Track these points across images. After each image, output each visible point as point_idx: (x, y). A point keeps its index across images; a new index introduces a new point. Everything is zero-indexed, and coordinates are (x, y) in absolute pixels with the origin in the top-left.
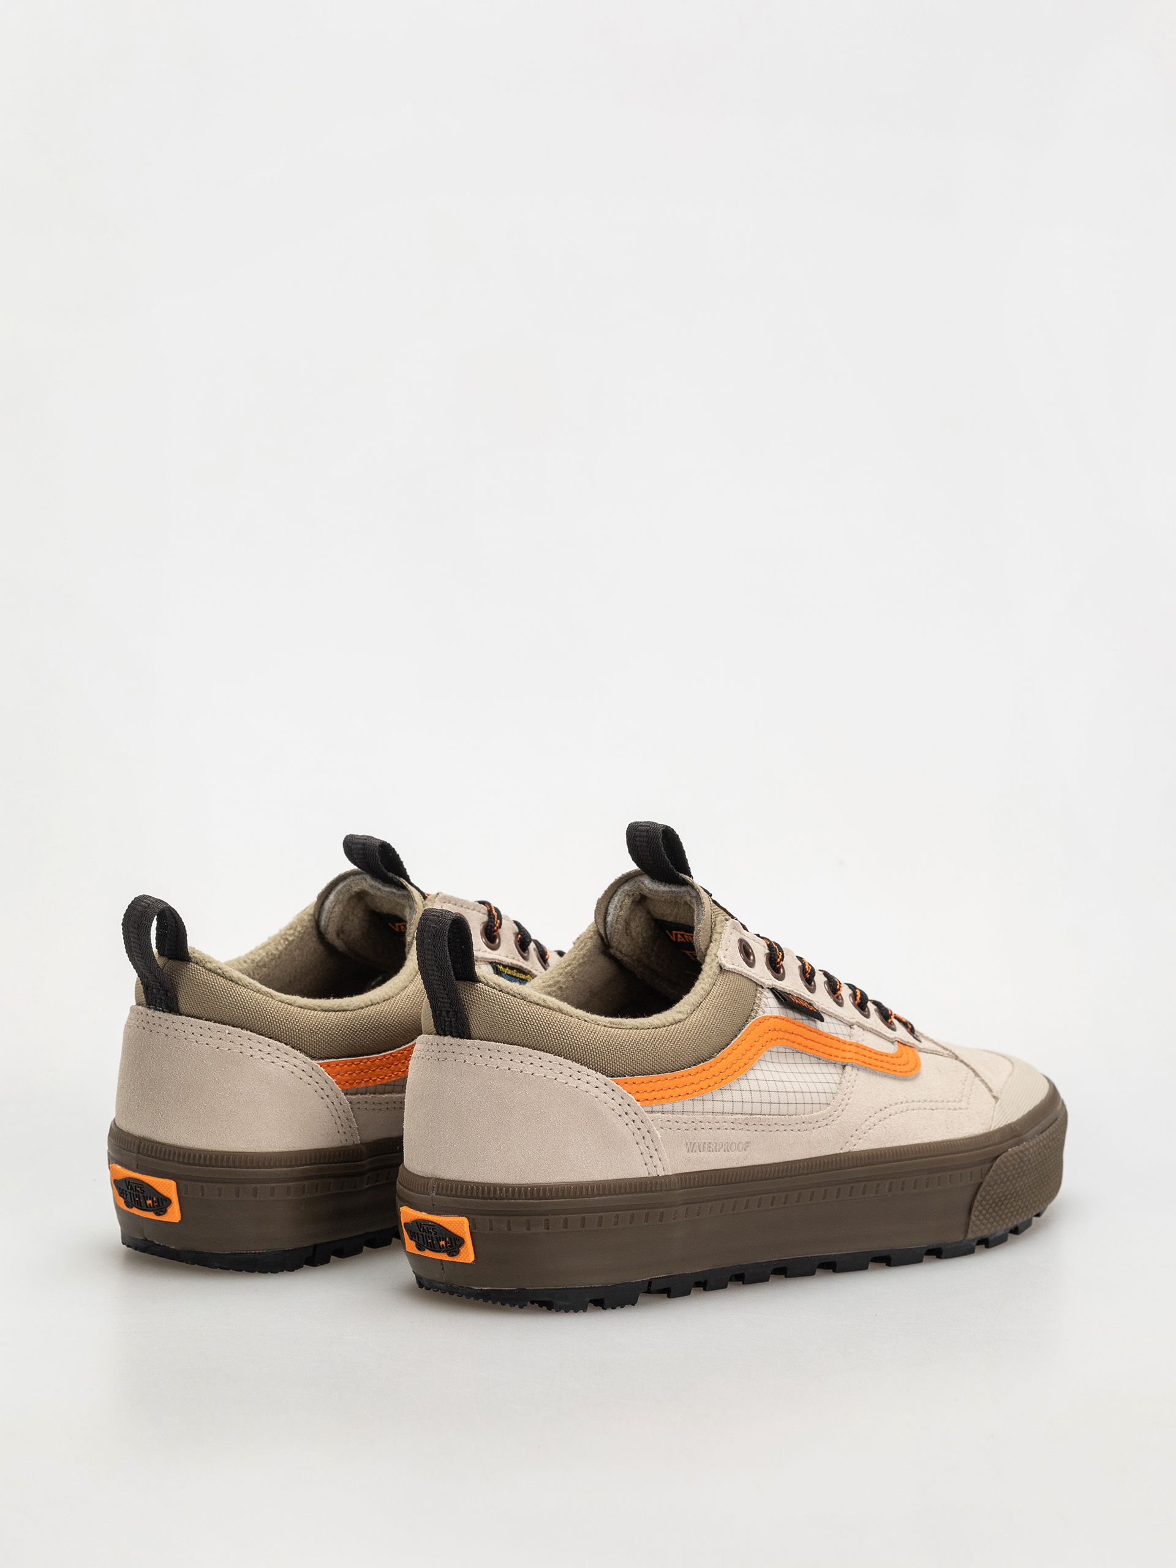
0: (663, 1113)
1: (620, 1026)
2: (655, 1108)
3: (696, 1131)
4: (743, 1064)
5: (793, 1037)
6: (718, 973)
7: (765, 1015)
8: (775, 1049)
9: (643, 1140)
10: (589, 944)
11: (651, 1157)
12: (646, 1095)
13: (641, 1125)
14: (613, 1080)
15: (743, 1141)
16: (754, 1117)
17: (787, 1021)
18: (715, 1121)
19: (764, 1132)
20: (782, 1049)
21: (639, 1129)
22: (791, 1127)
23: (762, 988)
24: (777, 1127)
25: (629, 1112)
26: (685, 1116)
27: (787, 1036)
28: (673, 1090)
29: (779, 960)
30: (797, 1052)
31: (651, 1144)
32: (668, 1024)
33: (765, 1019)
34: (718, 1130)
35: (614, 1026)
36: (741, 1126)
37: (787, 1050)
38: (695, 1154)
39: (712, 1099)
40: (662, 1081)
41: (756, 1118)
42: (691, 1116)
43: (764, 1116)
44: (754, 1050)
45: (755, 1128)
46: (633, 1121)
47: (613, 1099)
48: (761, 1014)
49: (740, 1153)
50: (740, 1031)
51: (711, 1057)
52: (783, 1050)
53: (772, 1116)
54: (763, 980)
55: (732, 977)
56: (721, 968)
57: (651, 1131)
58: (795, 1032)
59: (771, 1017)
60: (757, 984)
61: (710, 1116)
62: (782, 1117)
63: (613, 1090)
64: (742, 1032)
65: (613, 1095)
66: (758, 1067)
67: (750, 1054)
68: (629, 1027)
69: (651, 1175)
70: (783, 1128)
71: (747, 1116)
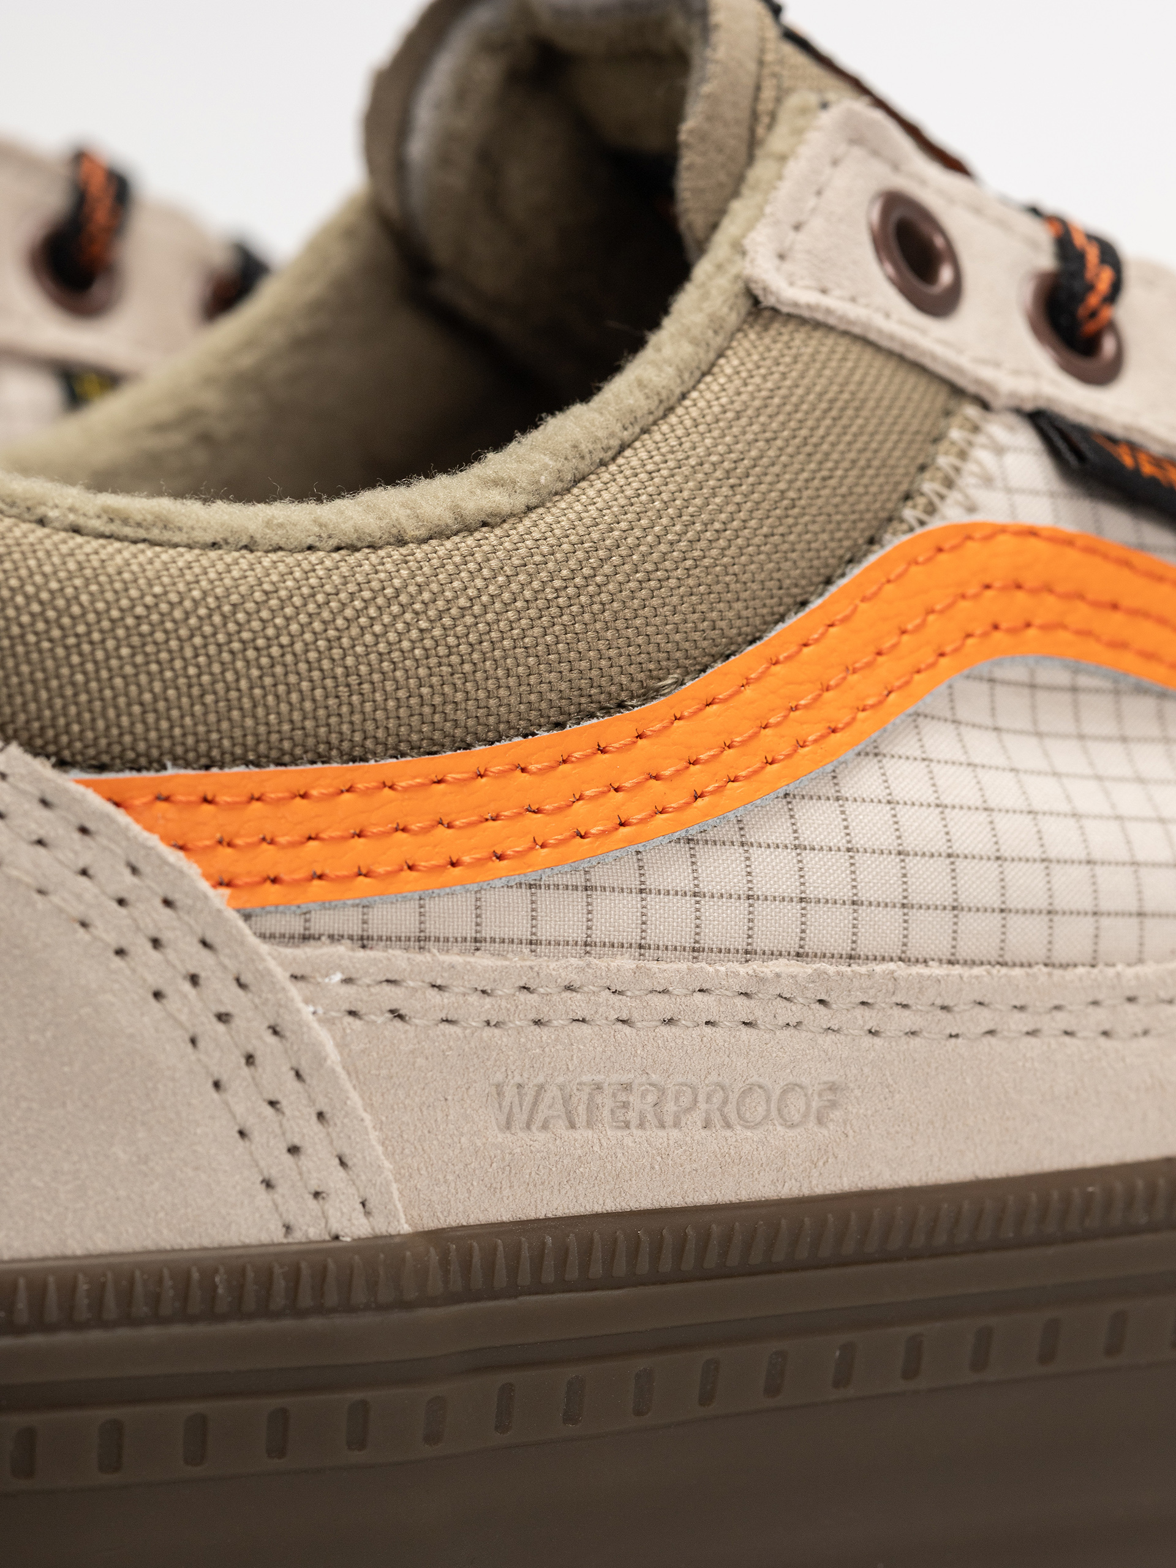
0: (364, 942)
1: (155, 534)
2: (322, 922)
3: (544, 1033)
4: (820, 729)
5: (1114, 624)
6: (733, 319)
7: (978, 518)
8: (1017, 672)
9: (246, 1071)
10: (341, 258)
11: (294, 1150)
12: (268, 859)
13: (231, 999)
14: (87, 784)
15: (805, 1080)
16: (863, 969)
17: (1090, 550)
18: (648, 984)
19: (915, 1042)
20: (1054, 674)
21: (223, 1018)
22: (1062, 1020)
23: (985, 406)
24: (986, 1019)
25: (165, 936)
26: (483, 961)
27: (1080, 614)
28: (421, 839)
29: (1093, 300)
30: (1140, 690)
31: (289, 1090)
32: (423, 533)
33: (966, 534)
34: (665, 1030)
35: (128, 531)
36: (788, 1013)
37: (1083, 681)
38: (542, 1136)
39: (635, 884)
40: (367, 792)
41: (870, 975)
42: (519, 961)
43: (920, 969)
44: (887, 669)
45: (871, 1018)
46: (194, 980)
47: (84, 872)
48: (952, 514)
49: (791, 1133)
50: (828, 582)
51: (648, 695)
52: (1063, 678)
53: (957, 970)
54: (987, 373)
55: (803, 343)
56: (756, 301)
57: (285, 1027)
58: (1126, 602)
59: (1003, 530)
60: (957, 392)
61: (626, 962)
62: (1017, 972)
63: (84, 830)
64: (833, 589)
65: (85, 853)
66: (908, 745)
67: (865, 686)
68: (209, 538)
69: (298, 1236)
70: (1020, 1022)
71: (823, 966)
